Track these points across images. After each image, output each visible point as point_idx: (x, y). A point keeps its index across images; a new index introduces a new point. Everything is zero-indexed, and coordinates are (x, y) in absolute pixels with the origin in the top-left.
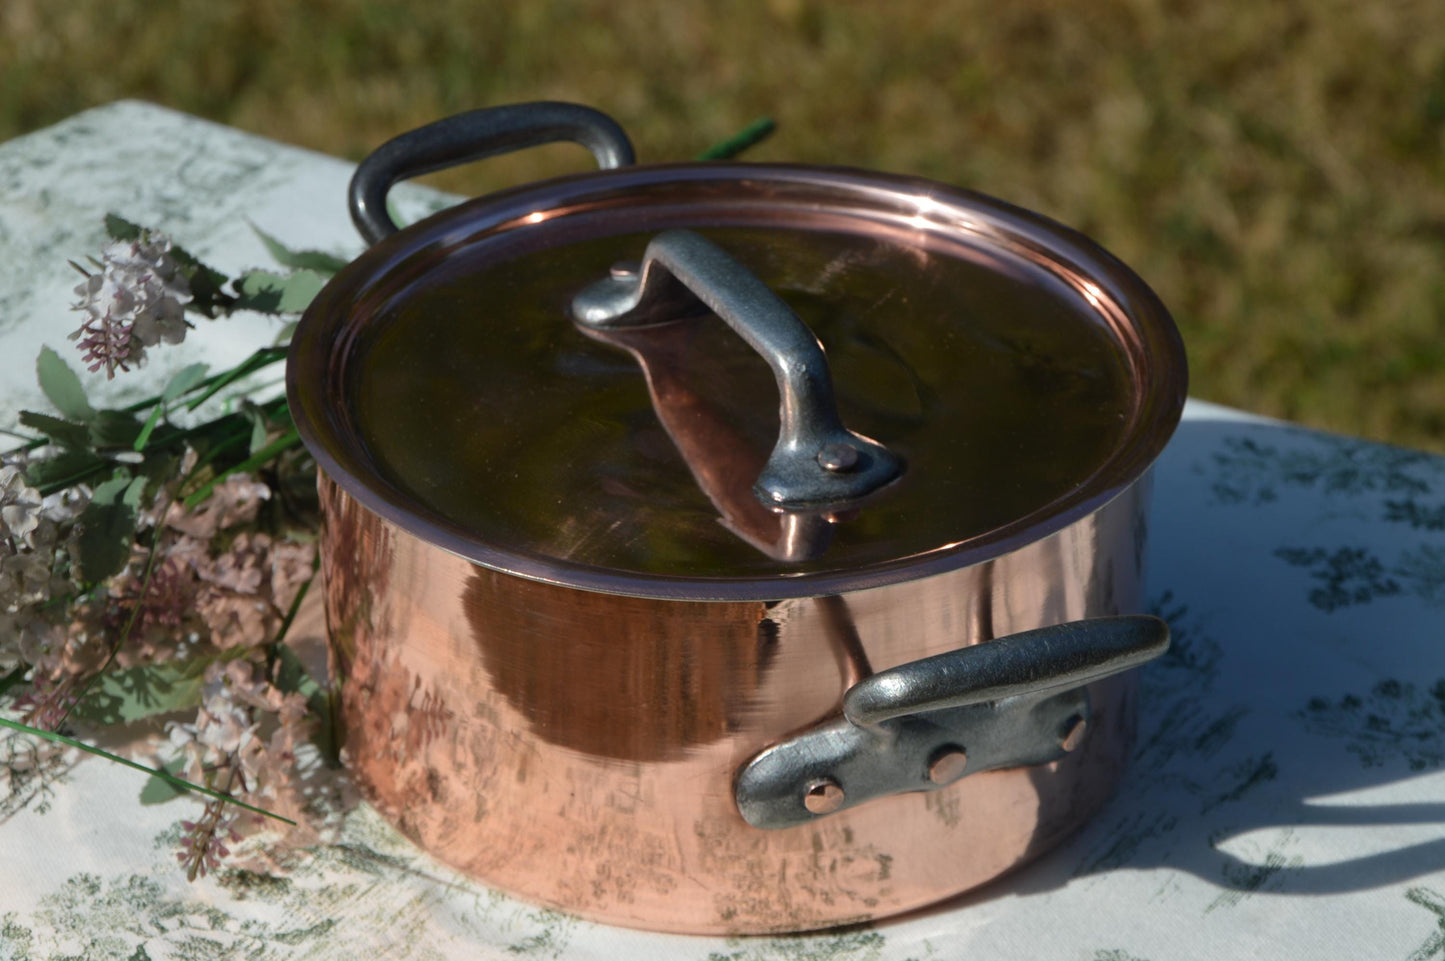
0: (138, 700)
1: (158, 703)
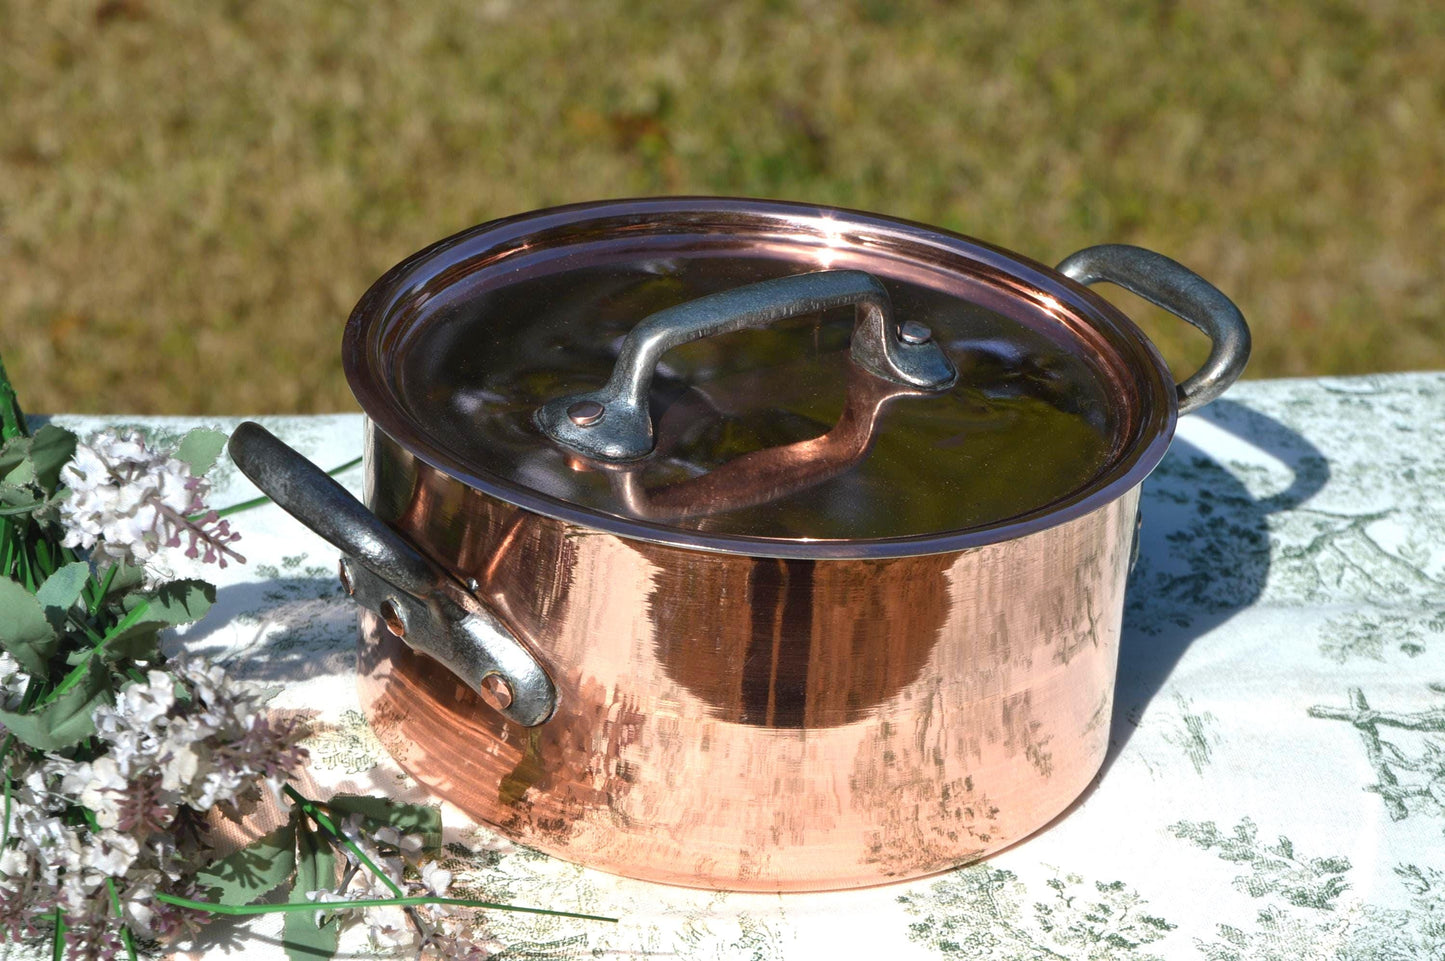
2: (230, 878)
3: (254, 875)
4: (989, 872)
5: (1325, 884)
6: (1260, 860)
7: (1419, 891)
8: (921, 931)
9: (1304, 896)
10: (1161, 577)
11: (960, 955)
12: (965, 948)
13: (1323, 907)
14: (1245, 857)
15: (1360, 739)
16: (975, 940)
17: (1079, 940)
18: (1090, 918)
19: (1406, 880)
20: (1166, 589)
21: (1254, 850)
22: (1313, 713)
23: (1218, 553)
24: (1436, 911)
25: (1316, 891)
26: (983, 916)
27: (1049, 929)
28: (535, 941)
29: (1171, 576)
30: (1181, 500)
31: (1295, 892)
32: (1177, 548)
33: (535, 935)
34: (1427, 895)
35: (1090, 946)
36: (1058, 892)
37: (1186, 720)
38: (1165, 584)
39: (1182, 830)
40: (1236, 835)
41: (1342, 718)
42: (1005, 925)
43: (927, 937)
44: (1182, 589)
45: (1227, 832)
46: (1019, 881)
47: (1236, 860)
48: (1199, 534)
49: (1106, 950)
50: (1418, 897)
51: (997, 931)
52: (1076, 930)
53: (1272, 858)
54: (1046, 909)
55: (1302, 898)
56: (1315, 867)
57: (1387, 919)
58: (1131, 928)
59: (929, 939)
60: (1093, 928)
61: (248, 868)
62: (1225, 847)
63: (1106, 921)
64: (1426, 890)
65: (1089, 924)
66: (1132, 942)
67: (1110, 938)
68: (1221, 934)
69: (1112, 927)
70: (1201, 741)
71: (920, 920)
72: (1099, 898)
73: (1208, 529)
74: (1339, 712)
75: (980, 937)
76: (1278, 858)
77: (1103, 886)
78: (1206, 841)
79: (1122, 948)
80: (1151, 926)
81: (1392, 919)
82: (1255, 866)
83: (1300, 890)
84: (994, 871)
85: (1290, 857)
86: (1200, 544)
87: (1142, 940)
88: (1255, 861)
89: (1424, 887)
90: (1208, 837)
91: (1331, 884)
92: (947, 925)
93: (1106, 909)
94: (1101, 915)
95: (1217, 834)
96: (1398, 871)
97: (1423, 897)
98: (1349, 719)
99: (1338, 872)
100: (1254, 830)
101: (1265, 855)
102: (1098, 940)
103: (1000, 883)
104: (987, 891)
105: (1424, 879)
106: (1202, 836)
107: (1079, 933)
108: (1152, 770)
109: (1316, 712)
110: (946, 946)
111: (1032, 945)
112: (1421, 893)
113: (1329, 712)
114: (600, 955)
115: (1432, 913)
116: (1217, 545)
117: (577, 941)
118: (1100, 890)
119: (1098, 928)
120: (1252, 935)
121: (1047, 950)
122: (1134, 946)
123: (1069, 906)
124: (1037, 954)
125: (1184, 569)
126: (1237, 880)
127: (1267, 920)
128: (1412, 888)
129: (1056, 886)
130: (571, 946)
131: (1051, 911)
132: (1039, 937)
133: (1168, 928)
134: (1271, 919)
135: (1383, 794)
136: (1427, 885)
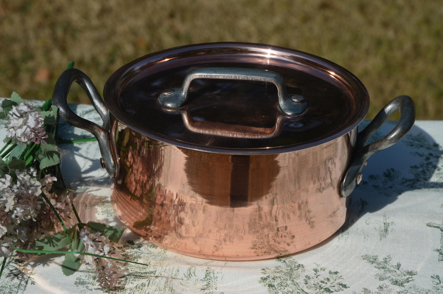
0: (50, 246)
1: (57, 245)
2: (46, 243)
3: (55, 243)
4: (296, 264)
5: (406, 278)
6: (388, 269)
7: (437, 284)
8: (264, 280)
9: (397, 282)
10: (403, 179)
11: (274, 289)
12: (276, 287)
13: (401, 286)
14: (383, 268)
15: (441, 234)
16: (281, 285)
17: (315, 288)
18: (322, 282)
19: (433, 280)
20: (403, 183)
21: (387, 266)
22: (428, 225)
23: (425, 173)
24: (439, 291)
25: (402, 281)
26: (287, 277)
27: (306, 284)
28: (140, 272)
29: (406, 179)
30: (421, 156)
31: (394, 280)
32: (412, 170)
33: (141, 270)
34: (439, 285)
35: (318, 290)
36: (315, 273)
37: (384, 224)
38: (403, 181)
39: (366, 257)
40: (383, 261)
41: (438, 227)
42: (293, 281)
43: (265, 282)
44: (408, 183)
45: (381, 259)
46: (304, 268)
47: (380, 268)
48: (421, 166)
49: (322, 292)
50: (435, 286)
51: (289, 282)
52: (315, 285)
53: (392, 269)
54: (309, 277)
55: (396, 283)
56: (405, 273)
57: (422, 292)
58: (334, 286)
59: (265, 283)
60: (321, 285)
61: (53, 241)
62: (378, 264)
63: (327, 283)
64: (439, 284)
65: (320, 284)
66: (332, 291)
67: (326, 289)
68: (363, 291)
69: (328, 286)
70: (386, 230)
71: (265, 276)
72: (328, 276)
73: (425, 165)
74: (437, 226)
75: (283, 283)
76: (394, 269)
77: (331, 272)
78: (372, 261)
79: (328, 292)
80: (341, 286)
81: (423, 292)
82: (385, 271)
83: (397, 280)
84: (298, 264)
85: (398, 269)
86: (421, 169)
87: (335, 290)
88: (386, 269)
89: (439, 283)
90: (373, 260)
91: (408, 279)
92: (273, 279)
93: (328, 279)
94: (326, 281)
95: (377, 260)
96: (432, 277)
97: (437, 286)
98: (439, 228)
99: (412, 275)
100: (390, 259)
101: (390, 268)
102: (321, 289)
103: (298, 268)
104: (292, 271)
105: (440, 280)
106: (372, 260)
107: (316, 286)
108: (365, 238)
109: (429, 225)
110: (270, 286)
111: (299, 288)
112: (437, 285)
113: (434, 225)
114: (157, 278)
115: (437, 291)
116: (426, 170)
117: (153, 273)
118: (330, 274)
119: (323, 285)
120: (373, 292)
121: (303, 290)
122: (332, 292)
123: (317, 277)
124: (299, 291)
125: (412, 177)
126: (377, 275)
127: (381, 288)
128: (434, 283)
129: (316, 271)
130: (150, 274)
131: (310, 278)
132: (302, 285)
133: (346, 288)
134: (382, 288)
135: (440, 252)
136: (440, 282)
